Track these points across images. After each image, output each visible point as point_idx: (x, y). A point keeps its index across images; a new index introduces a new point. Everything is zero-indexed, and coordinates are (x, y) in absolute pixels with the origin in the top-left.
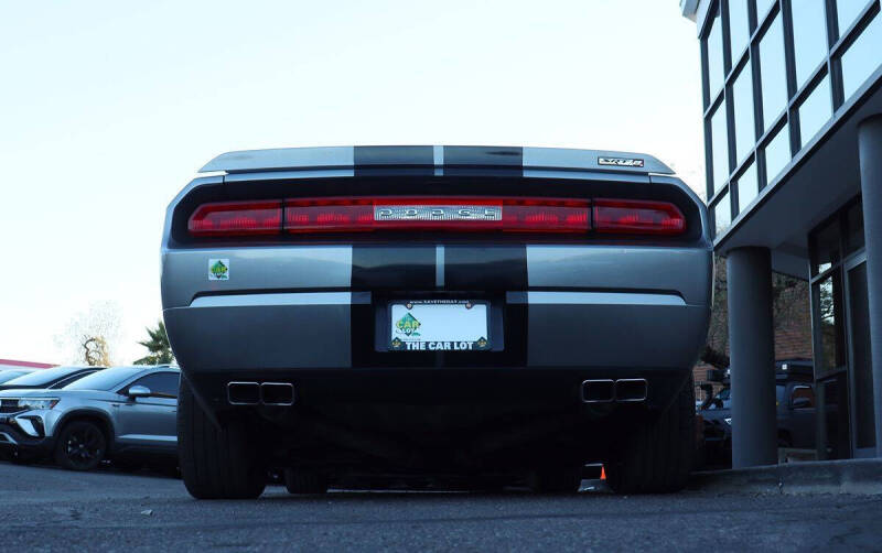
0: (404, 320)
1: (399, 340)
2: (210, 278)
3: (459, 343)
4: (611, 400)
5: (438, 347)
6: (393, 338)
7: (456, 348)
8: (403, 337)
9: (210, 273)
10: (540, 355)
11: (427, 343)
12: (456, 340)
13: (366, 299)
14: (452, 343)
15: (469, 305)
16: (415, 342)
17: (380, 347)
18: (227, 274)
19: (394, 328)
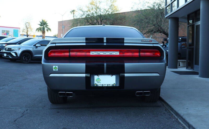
0: (97, 79)
1: (96, 84)
2: (54, 70)
3: (109, 85)
4: (142, 96)
5: (105, 86)
6: (95, 83)
7: (109, 86)
8: (97, 83)
9: (53, 69)
10: (127, 87)
11: (102, 85)
12: (108, 84)
13: (89, 75)
14: (108, 85)
15: (112, 76)
16: (100, 84)
17: (92, 85)
18: (57, 69)
19: (95, 81)
